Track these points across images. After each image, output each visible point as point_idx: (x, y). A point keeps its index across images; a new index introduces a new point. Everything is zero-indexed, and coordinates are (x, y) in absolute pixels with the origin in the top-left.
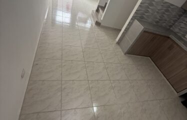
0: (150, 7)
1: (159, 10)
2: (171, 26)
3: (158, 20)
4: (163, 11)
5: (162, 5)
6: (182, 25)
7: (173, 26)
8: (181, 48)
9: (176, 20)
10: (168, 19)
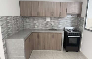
0: (9, 24)
1: (14, 23)
2: (23, 27)
3: (17, 29)
4: (16, 22)
5: (13, 20)
6: (28, 24)
7: (24, 27)
8: (42, 33)
9: (23, 23)
10: (20, 25)
